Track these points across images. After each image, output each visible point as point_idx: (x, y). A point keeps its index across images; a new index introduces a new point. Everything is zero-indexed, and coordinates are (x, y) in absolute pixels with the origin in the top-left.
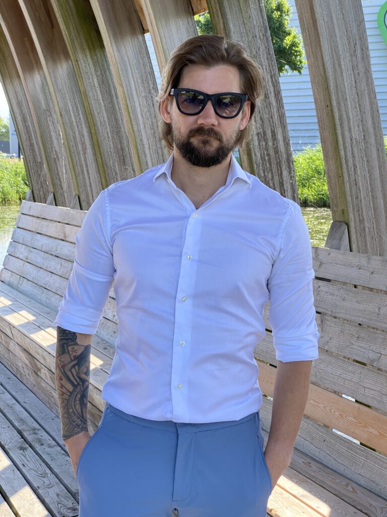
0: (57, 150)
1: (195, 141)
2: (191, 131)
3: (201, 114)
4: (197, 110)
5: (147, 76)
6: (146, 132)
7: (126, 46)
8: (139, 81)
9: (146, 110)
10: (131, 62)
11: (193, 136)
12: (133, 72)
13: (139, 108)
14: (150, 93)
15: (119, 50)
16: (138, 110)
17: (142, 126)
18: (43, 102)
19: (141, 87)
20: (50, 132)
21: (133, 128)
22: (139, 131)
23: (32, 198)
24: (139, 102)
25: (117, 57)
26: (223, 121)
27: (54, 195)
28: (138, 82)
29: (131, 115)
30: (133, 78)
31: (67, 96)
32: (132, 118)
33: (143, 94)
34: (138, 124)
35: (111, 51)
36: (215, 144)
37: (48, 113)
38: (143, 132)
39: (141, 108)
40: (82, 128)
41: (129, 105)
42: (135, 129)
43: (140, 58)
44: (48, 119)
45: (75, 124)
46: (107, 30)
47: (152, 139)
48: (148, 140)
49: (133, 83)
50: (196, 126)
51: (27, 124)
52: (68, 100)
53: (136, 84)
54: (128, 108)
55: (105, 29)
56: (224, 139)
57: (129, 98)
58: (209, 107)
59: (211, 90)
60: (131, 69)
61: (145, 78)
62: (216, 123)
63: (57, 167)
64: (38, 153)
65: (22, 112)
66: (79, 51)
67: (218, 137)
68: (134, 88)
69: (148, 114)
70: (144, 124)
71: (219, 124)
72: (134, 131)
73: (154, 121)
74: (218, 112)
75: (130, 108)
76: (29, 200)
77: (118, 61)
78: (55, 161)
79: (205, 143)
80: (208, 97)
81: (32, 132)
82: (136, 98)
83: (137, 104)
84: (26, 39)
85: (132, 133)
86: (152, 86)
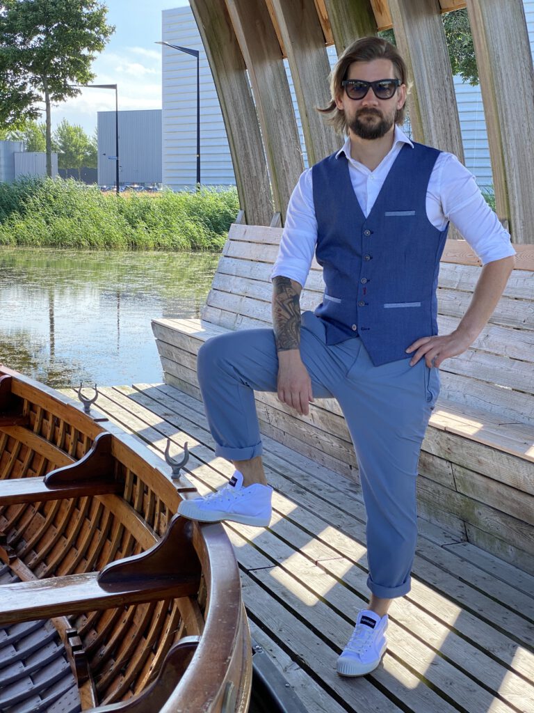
0: (286, 160)
1: (362, 119)
2: (358, 111)
3: (365, 98)
4: (362, 95)
5: (441, 64)
6: (437, 132)
7: (421, 29)
8: (432, 70)
9: (438, 105)
10: (424, 47)
11: (360, 115)
12: (426, 59)
13: (430, 102)
14: (443, 85)
15: (412, 33)
16: (430, 105)
17: (432, 125)
18: (273, 100)
19: (434, 78)
20: (280, 137)
21: (422, 127)
22: (430, 131)
23: (244, 221)
24: (431, 95)
25: (409, 42)
26: (382, 101)
27: (281, 215)
28: (430, 71)
29: (421, 110)
30: (426, 66)
31: (315, 91)
32: (422, 114)
33: (436, 86)
34: (428, 123)
35: (403, 34)
36: (378, 120)
37: (279, 115)
38: (433, 132)
39: (432, 103)
40: (330, 131)
41: (420, 100)
42: (424, 128)
43: (435, 43)
44: (279, 121)
45: (322, 126)
46: (400, 8)
47: (442, 141)
48: (438, 142)
49: (425, 72)
50: (361, 107)
51: (243, 129)
52: (317, 98)
53: (429, 74)
54: (418, 102)
55: (398, 7)
56: (384, 115)
57: (420, 91)
58: (371, 91)
59: (371, 78)
60: (424, 56)
61: (438, 67)
62: (377, 103)
63: (286, 181)
64: (253, 166)
65: (237, 114)
66: (348, 35)
67: (379, 114)
68: (426, 79)
69: (440, 110)
70: (435, 122)
71: (380, 105)
72: (422, 131)
73: (446, 118)
74: (378, 95)
75: (420, 104)
76: (241, 223)
77: (410, 46)
78: (284, 174)
79: (369, 119)
80: (369, 84)
81: (248, 139)
82: (427, 91)
83: (428, 98)
84: (258, 22)
85: (421, 133)
86: (446, 76)
